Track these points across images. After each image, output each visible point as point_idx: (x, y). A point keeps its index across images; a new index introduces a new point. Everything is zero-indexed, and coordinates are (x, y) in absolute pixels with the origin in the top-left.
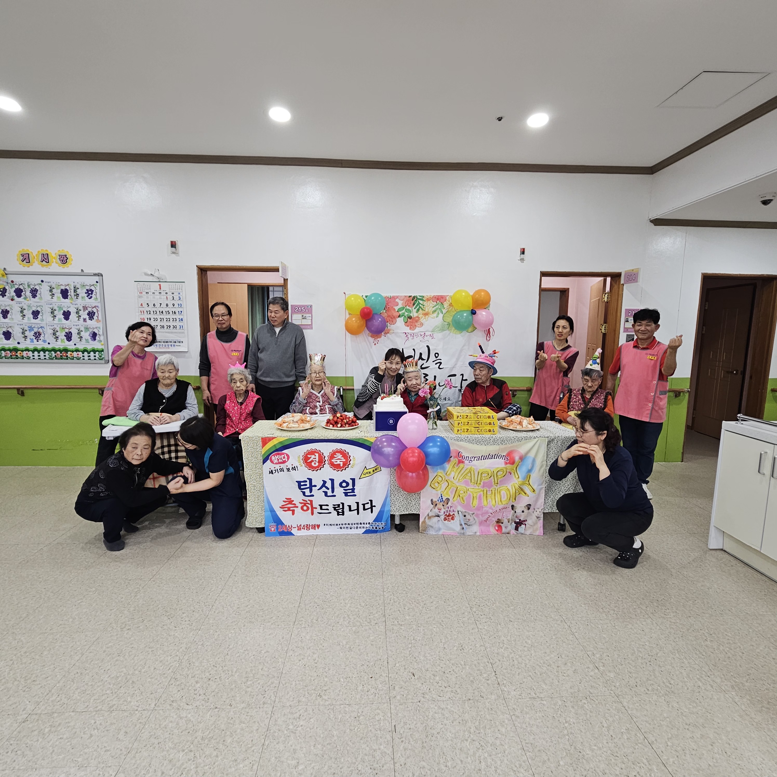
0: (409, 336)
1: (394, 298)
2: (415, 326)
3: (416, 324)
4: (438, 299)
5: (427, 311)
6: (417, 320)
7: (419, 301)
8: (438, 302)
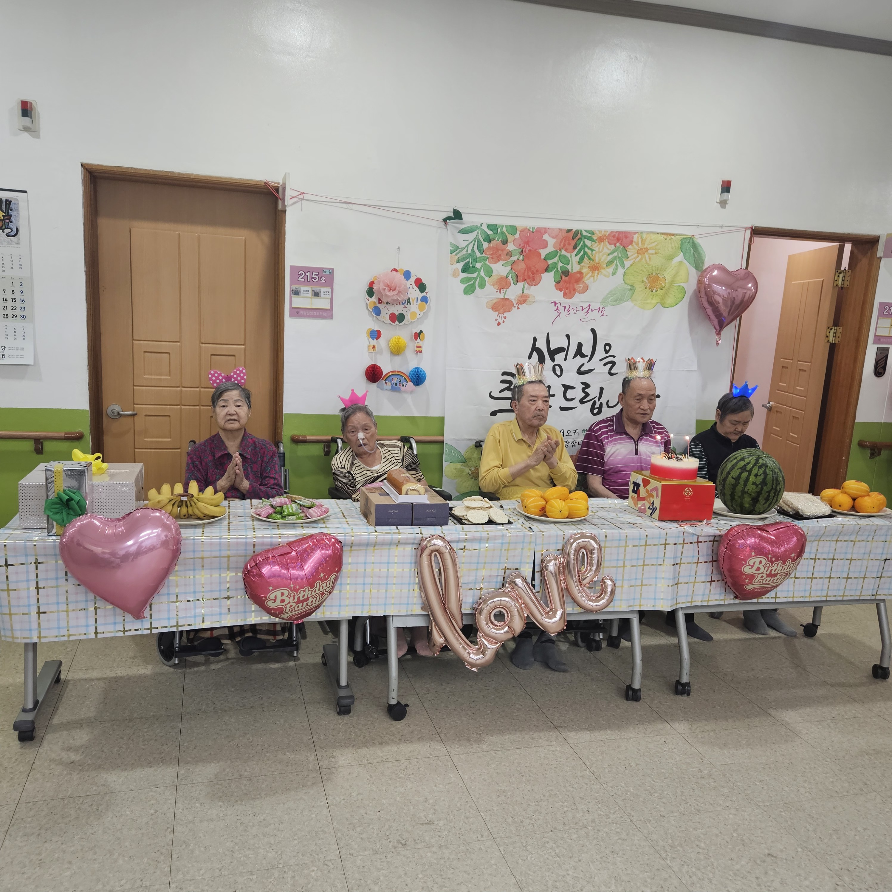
0: (562, 309)
1: (540, 232)
2: (574, 290)
3: (577, 286)
4: (618, 239)
5: (597, 260)
6: (579, 277)
7: (586, 240)
8: (618, 244)
